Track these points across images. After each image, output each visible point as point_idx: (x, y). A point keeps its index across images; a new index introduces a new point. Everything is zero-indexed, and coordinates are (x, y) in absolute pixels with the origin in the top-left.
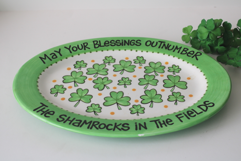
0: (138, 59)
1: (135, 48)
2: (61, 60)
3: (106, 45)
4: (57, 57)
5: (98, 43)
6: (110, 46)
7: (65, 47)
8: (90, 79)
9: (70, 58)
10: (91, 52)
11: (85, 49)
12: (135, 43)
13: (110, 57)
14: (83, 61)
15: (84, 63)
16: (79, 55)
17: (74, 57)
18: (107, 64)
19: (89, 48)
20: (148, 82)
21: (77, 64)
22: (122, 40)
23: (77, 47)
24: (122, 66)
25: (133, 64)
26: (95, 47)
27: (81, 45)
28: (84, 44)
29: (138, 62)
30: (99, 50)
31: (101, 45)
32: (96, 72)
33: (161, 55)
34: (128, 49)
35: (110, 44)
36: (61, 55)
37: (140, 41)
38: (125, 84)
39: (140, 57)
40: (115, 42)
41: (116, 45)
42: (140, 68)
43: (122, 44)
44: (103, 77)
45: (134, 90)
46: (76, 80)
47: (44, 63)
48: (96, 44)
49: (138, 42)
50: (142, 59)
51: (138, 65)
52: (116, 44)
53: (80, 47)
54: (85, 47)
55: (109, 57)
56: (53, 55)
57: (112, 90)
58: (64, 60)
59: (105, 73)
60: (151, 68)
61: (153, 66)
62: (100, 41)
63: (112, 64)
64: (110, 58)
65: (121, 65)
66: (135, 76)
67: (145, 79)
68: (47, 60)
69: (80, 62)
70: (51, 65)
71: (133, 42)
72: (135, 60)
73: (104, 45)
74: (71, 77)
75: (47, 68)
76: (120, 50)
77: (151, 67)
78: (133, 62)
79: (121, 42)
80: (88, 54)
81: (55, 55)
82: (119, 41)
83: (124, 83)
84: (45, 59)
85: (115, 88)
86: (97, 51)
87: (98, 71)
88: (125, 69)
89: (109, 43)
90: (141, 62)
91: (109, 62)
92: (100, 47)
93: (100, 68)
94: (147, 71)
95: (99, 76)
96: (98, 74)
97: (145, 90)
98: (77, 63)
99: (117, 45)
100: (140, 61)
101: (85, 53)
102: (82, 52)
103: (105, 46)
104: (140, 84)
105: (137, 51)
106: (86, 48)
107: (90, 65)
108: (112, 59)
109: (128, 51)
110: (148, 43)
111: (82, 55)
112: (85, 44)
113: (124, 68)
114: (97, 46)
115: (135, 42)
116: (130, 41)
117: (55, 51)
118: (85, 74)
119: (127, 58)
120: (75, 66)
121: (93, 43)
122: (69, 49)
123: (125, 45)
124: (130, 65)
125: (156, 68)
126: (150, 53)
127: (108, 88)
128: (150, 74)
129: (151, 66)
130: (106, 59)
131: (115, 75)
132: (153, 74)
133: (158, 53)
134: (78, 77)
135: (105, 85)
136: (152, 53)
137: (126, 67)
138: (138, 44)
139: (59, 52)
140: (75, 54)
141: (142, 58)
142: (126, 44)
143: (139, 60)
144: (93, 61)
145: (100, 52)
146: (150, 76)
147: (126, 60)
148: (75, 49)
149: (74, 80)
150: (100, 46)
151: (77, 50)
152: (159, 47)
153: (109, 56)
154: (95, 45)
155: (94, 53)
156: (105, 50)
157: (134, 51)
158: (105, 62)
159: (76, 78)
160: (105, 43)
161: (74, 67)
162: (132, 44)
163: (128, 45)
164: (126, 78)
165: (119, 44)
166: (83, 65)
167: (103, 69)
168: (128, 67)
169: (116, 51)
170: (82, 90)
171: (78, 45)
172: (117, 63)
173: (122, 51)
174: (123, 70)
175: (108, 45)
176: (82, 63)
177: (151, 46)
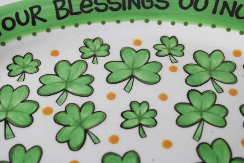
0: (164, 44)
1: (154, 15)
3: (86, 9)
5: (67, 6)
6: (94, 11)
8: (48, 111)
10: (48, 30)
11: (34, 23)
12: (155, 2)
13: (96, 41)
14: (29, 55)
15: (32, 60)
16: (19, 38)
17: (7, 45)
18: (89, 61)
19: (44, 21)
20: (201, 115)
21: (15, 63)
23: (14, 17)
24: (127, 66)
25: (154, 58)
26: (59, 18)
27: (26, 12)
28: (31, 9)
29: (165, 52)
30: (70, 24)
31: (74, 11)
32: (63, 87)
33: (220, 31)
34: (138, 19)
35: (94, 6)
38: (140, 125)
39: (170, 39)
41: (109, 10)
42: (174, 69)
43: (122, 6)
44: (80, 101)
45: (167, 144)
46: (10, 116)
48: (62, 8)
50: (175, 44)
51: (166, 61)
52: (109, 5)
53: (23, 19)
54: (34, 16)
55: (94, 40)
57: (106, 147)
59: (85, 90)
60: (199, 67)
61: (204, 61)
63: (102, 61)
64: (97, 44)
65: (123, 61)
66: (163, 97)
67: (191, 104)
69: (24, 58)
72: (157, 47)
73: (79, 10)
76: (118, 22)
77: (199, 65)
78: (153, 52)
80: (42, 34)
83: (136, 122)
85: (114, 140)
86: (63, 27)
87: (68, 82)
88: (136, 74)
89: (91, 5)
90: (172, 52)
91: (95, 56)
92: (70, 17)
93: (71, 74)
94: (192, 77)
95: (71, 99)
96: (67, 91)
97: (197, 144)
98: (17, 60)
99: (112, 9)
100: (169, 49)
101: (34, 34)
102: (26, 32)
103: (83, 13)
104: (181, 123)
105: (160, 23)
106: (36, 20)
107: (47, 68)
108: (102, 45)
109: (139, 23)
110: (187, 1)
111: (27, 38)
112: (35, 10)
113: (133, 72)
114: (62, 13)
118: (33, 96)
119: (138, 43)
120: (11, 71)
121: (53, 6)
123: (130, 8)
124: (147, 63)
125: (214, 70)
126: (193, 27)
127: (96, 141)
128: (201, 89)
129: (199, 62)
130: (86, 46)
131: (111, 96)
132: (209, 86)
133: (214, 26)
134: (15, 105)
135: (86, 131)
136: (197, 26)
137: (138, 69)
138: (162, 5)
140: (9, 38)
141: (173, 39)
142: (133, 6)
143: (167, 45)
144: (55, 53)
145: (70, 29)
146: (202, 94)
147: (137, 48)
148: (9, 24)
149: (4, 117)
150: (70, 12)
151: (14, 25)
152: (214, 12)
153: (93, 38)
154: (57, 10)
155: (56, 31)
156: (83, 23)
157: (153, 23)
158: (85, 56)
159: (10, 108)
160: (82, 6)
161: (8, 71)
162: (148, 4)
163: (139, 7)
164: (140, 104)
165: (115, 6)
166: (31, 66)
167: (81, 76)
168: (143, 68)
169: (111, 25)
170: (26, 152)
171: (17, 14)
172: (115, 55)
173: (125, 24)
174: (132, 77)
175: (91, 11)
176: (27, 61)
177: (194, 10)
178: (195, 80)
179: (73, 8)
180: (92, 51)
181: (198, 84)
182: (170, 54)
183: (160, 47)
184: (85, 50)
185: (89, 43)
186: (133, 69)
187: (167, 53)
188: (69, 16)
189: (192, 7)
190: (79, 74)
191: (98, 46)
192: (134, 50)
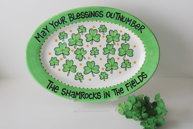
0: (101, 28)
1: (99, 19)
2: (50, 36)
4: (46, 34)
5: (72, 16)
6: (81, 18)
7: (50, 24)
8: (72, 51)
9: (55, 32)
10: (68, 25)
12: (99, 15)
13: (82, 26)
14: (64, 32)
16: (60, 28)
17: (57, 31)
18: (81, 34)
19: (67, 22)
20: (109, 51)
21: (60, 35)
22: (89, 12)
23: (58, 22)
24: (91, 36)
25: (98, 33)
26: (71, 21)
27: (60, 19)
28: (62, 18)
29: (101, 30)
30: (74, 23)
31: (75, 18)
33: (117, 25)
34: (94, 21)
35: (81, 16)
36: (49, 32)
37: (102, 12)
38: (95, 54)
40: (84, 14)
41: (85, 18)
42: (103, 37)
43: (89, 16)
44: (80, 47)
45: (101, 59)
46: (64, 52)
47: (40, 41)
48: (71, 17)
49: (101, 13)
50: (104, 27)
51: (101, 34)
52: (85, 16)
53: (60, 22)
54: (63, 21)
55: (81, 26)
56: (43, 32)
57: (87, 60)
58: (52, 35)
59: (81, 44)
60: (110, 36)
61: (112, 34)
62: (73, 14)
63: (84, 34)
65: (90, 34)
66: (100, 46)
67: (107, 48)
68: (40, 39)
69: (62, 33)
70: (44, 42)
71: (97, 13)
72: (99, 29)
73: (76, 18)
74: (60, 49)
75: (43, 45)
76: (88, 21)
77: (110, 35)
78: (98, 30)
79: (88, 14)
81: (44, 32)
82: (87, 12)
83: (94, 53)
84: (39, 37)
85: (89, 58)
86: (72, 24)
87: (76, 41)
89: (79, 16)
91: (82, 32)
94: (108, 39)
95: (78, 47)
96: (76, 44)
97: (108, 59)
99: (86, 17)
100: (103, 29)
101: (64, 27)
102: (62, 26)
104: (104, 54)
105: (100, 22)
106: (64, 22)
107: (70, 37)
108: (84, 28)
110: (108, 15)
111: (63, 28)
112: (63, 18)
113: (93, 38)
114: (72, 19)
115: (99, 13)
116: (95, 12)
117: (43, 29)
118: (68, 46)
119: (94, 27)
121: (68, 16)
122: (52, 25)
123: (91, 17)
124: (96, 35)
125: (114, 37)
126: (110, 23)
127: (85, 59)
128: (110, 43)
129: (111, 34)
130: (79, 28)
131: (88, 46)
132: (112, 43)
133: (115, 24)
134: (64, 49)
135: (82, 56)
137: (94, 37)
138: (101, 15)
139: (46, 29)
140: (58, 29)
141: (104, 26)
142: (92, 16)
143: (102, 28)
144: (71, 31)
145: (74, 24)
146: (110, 45)
147: (94, 29)
148: (57, 24)
149: (62, 52)
150: (74, 18)
151: (58, 25)
152: (116, 19)
154: (70, 18)
155: (70, 25)
156: (78, 22)
157: (98, 21)
158: (79, 32)
159: (63, 50)
160: (77, 16)
161: (59, 38)
162: (97, 15)
163: (94, 17)
164: (95, 48)
165: (87, 16)
166: (65, 36)
167: (79, 39)
168: (95, 36)
169: (86, 22)
170: (70, 62)
171: (58, 20)
172: (88, 32)
173: (90, 22)
174: (93, 39)
175: (80, 18)
176: (64, 34)
177: (110, 18)
178: (109, 40)
179: (75, 17)
180: (81, 30)
181: (109, 42)
182: (103, 31)
183: (100, 29)
184: (79, 29)
185: (80, 27)
186: (93, 37)
187: (102, 31)
188: (74, 20)
189: (110, 17)
190: (78, 39)
191: (83, 28)
192: (93, 30)
